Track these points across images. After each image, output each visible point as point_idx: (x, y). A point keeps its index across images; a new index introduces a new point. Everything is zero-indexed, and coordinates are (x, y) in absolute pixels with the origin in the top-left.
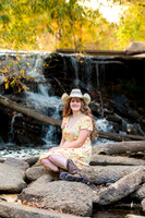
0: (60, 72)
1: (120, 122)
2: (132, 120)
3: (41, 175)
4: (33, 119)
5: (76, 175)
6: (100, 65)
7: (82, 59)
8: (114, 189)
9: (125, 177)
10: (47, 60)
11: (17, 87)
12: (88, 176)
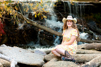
1: (92, 34)
3: (52, 58)
4: (49, 33)
5: (69, 58)
6: (82, 6)
7: (73, 3)
8: (88, 65)
9: (94, 59)
10: (56, 3)
11: (41, 16)
12: (76, 59)
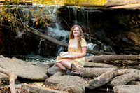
0: (67, 17)
1: (100, 45)
2: (107, 44)
4: (51, 42)
8: (97, 81)
11: (43, 24)
12: (83, 73)
